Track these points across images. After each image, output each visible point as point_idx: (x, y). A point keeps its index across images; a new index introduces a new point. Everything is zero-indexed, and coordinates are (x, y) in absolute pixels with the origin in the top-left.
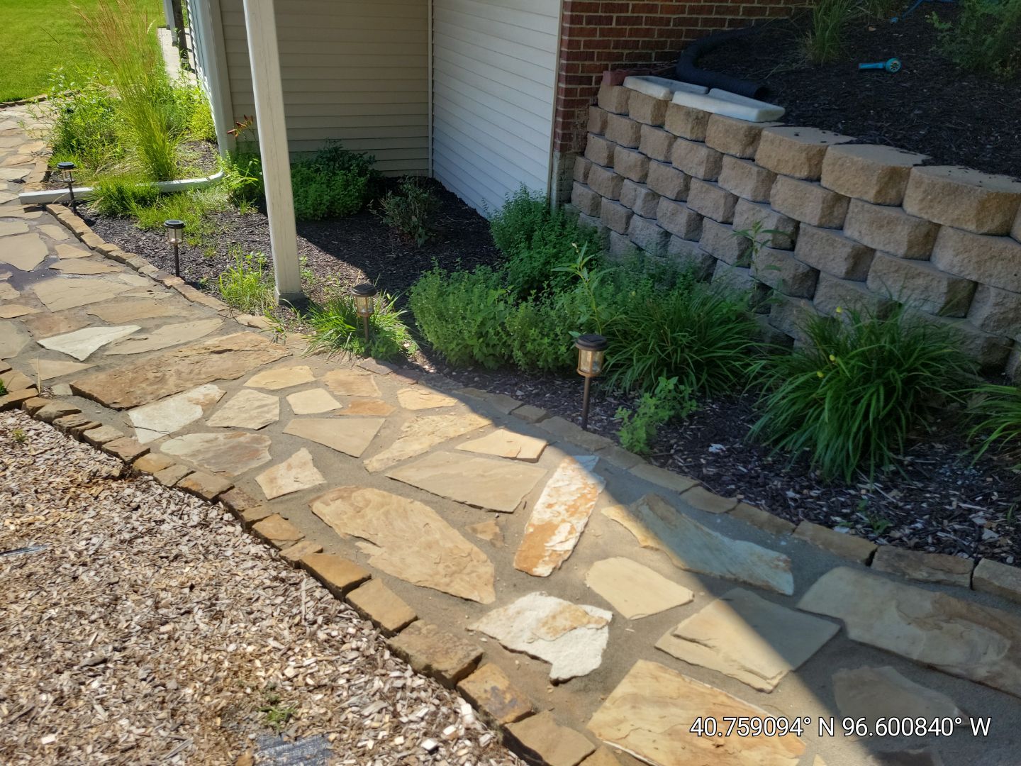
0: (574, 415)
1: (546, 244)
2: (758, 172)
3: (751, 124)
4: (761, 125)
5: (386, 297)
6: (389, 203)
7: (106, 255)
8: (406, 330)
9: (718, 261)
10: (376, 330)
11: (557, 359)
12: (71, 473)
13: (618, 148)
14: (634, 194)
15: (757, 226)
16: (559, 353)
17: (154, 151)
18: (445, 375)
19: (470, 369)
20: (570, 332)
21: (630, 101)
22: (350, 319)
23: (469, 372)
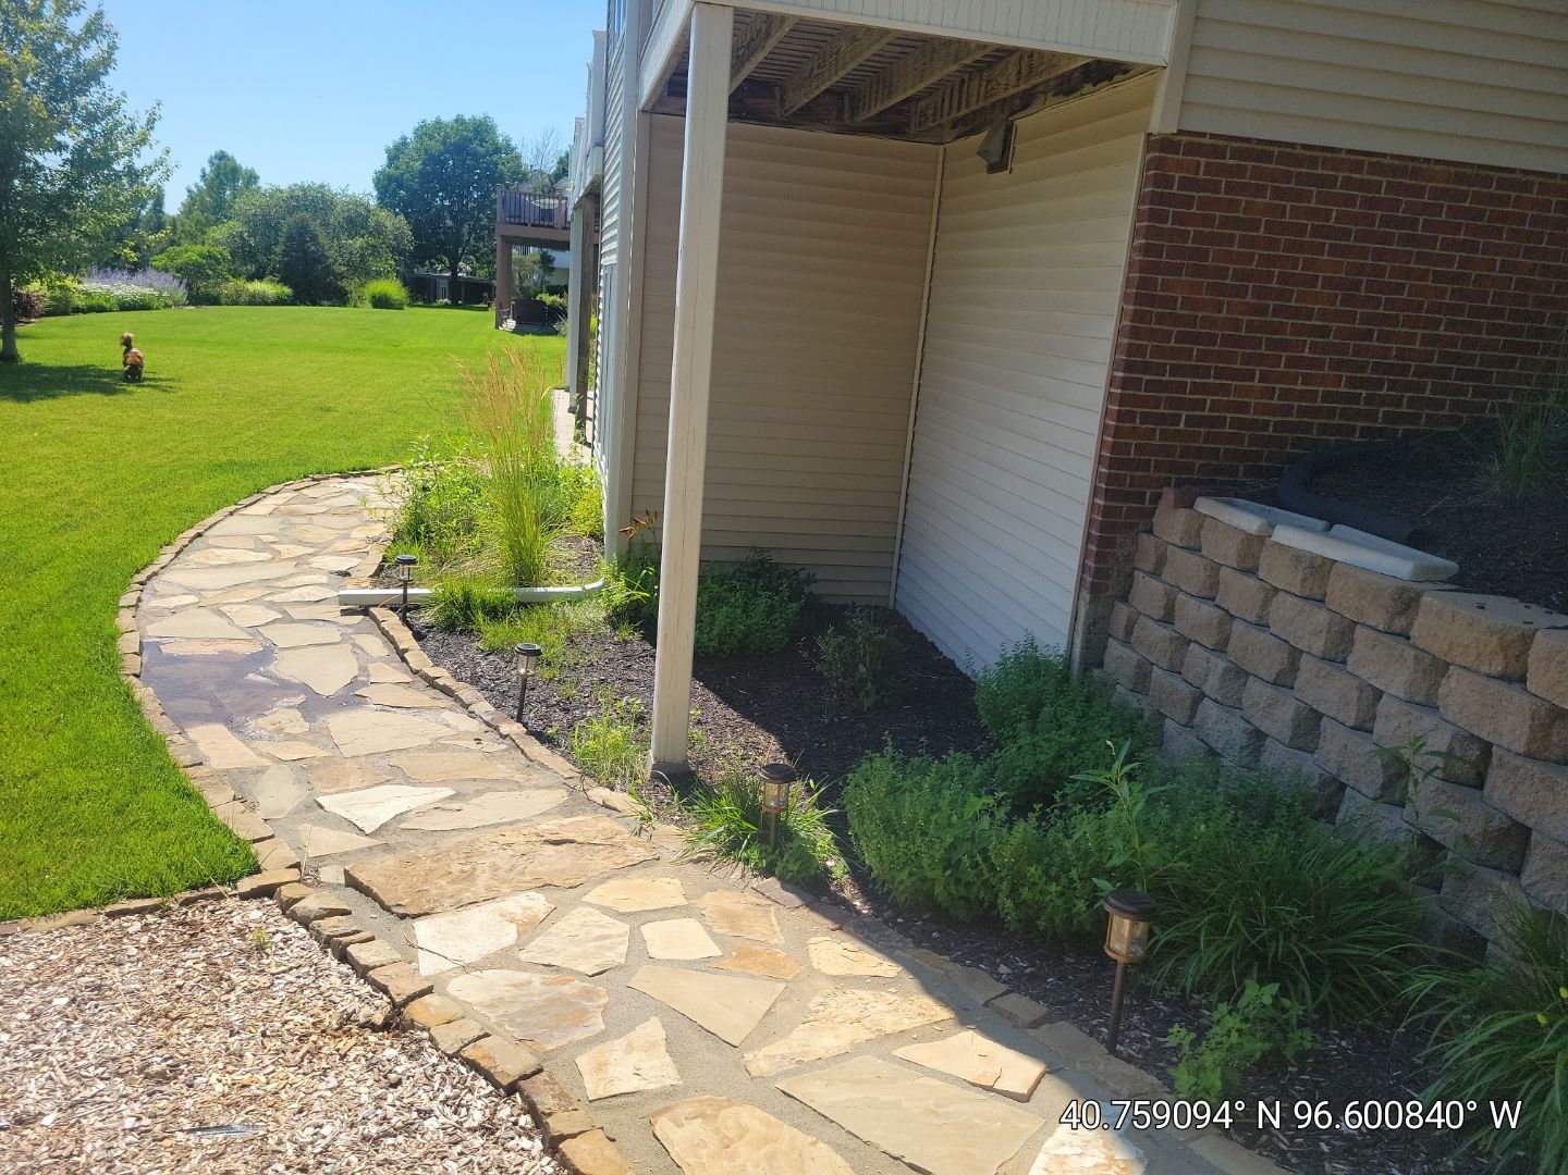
0: (1095, 1022)
1: (1060, 727)
2: (1416, 657)
3: (1402, 584)
4: (1418, 586)
5: (808, 784)
6: (828, 644)
7: (431, 683)
8: (832, 838)
9: (1348, 790)
10: (788, 835)
11: (1069, 920)
12: (316, 1010)
13: (1181, 596)
14: (1205, 667)
15: (1417, 743)
16: (1074, 911)
17: (521, 548)
18: (886, 922)
19: (926, 916)
20: (1095, 880)
21: (1202, 533)
22: (752, 812)
23: (924, 921)
